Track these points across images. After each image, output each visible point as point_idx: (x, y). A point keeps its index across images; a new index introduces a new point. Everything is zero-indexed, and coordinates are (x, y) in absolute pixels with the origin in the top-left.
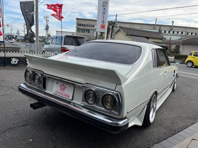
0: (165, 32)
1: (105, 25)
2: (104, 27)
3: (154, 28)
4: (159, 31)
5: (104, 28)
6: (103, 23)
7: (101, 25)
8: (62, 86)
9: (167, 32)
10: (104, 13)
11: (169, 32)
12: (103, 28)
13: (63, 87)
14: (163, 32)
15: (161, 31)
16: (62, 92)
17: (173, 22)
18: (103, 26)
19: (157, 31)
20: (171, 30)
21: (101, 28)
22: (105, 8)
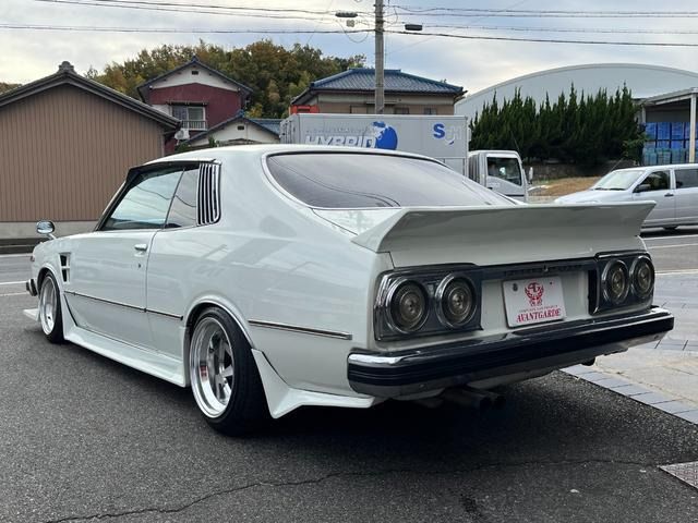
13: (534, 291)
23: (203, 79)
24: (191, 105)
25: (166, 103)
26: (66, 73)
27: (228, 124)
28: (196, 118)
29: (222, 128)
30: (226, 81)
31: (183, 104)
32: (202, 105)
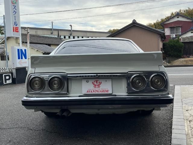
0: (65, 37)
1: (18, 28)
2: (18, 30)
3: (52, 33)
4: (58, 36)
5: (18, 32)
6: (16, 25)
7: (14, 27)
8: (95, 83)
9: (67, 37)
10: (15, 13)
11: (69, 37)
12: (16, 31)
13: (97, 83)
14: (62, 37)
15: (60, 36)
16: (97, 89)
17: (71, 26)
18: (16, 30)
19: (56, 36)
20: (71, 35)
21: (14, 31)
22: (15, 6)
23: (181, 19)
24: (176, 27)
25: (169, 27)
26: (134, 22)
27: (188, 32)
28: (178, 31)
29: (185, 33)
30: (188, 18)
31: (174, 27)
32: (179, 27)
